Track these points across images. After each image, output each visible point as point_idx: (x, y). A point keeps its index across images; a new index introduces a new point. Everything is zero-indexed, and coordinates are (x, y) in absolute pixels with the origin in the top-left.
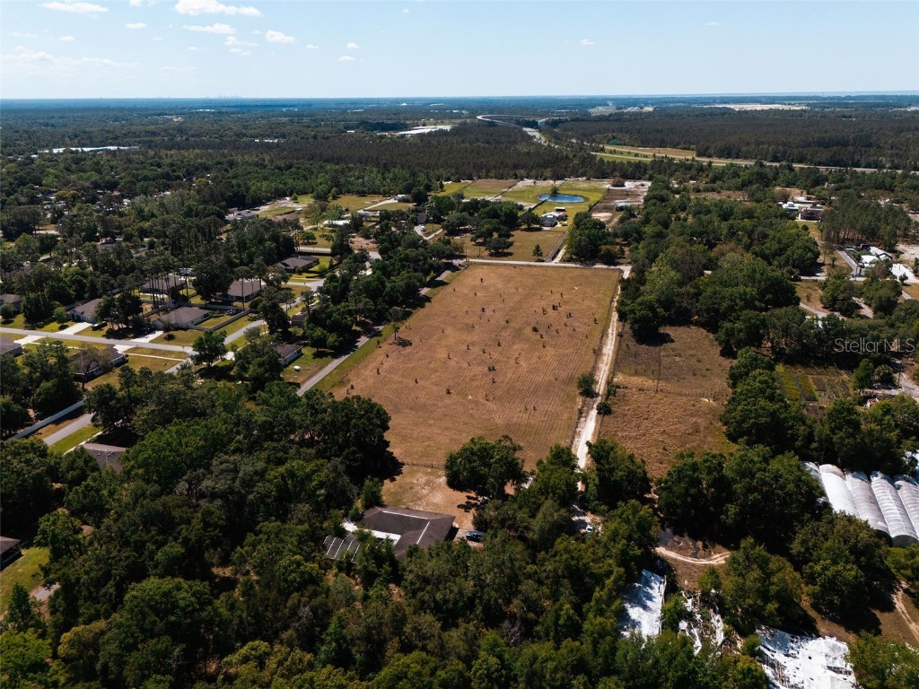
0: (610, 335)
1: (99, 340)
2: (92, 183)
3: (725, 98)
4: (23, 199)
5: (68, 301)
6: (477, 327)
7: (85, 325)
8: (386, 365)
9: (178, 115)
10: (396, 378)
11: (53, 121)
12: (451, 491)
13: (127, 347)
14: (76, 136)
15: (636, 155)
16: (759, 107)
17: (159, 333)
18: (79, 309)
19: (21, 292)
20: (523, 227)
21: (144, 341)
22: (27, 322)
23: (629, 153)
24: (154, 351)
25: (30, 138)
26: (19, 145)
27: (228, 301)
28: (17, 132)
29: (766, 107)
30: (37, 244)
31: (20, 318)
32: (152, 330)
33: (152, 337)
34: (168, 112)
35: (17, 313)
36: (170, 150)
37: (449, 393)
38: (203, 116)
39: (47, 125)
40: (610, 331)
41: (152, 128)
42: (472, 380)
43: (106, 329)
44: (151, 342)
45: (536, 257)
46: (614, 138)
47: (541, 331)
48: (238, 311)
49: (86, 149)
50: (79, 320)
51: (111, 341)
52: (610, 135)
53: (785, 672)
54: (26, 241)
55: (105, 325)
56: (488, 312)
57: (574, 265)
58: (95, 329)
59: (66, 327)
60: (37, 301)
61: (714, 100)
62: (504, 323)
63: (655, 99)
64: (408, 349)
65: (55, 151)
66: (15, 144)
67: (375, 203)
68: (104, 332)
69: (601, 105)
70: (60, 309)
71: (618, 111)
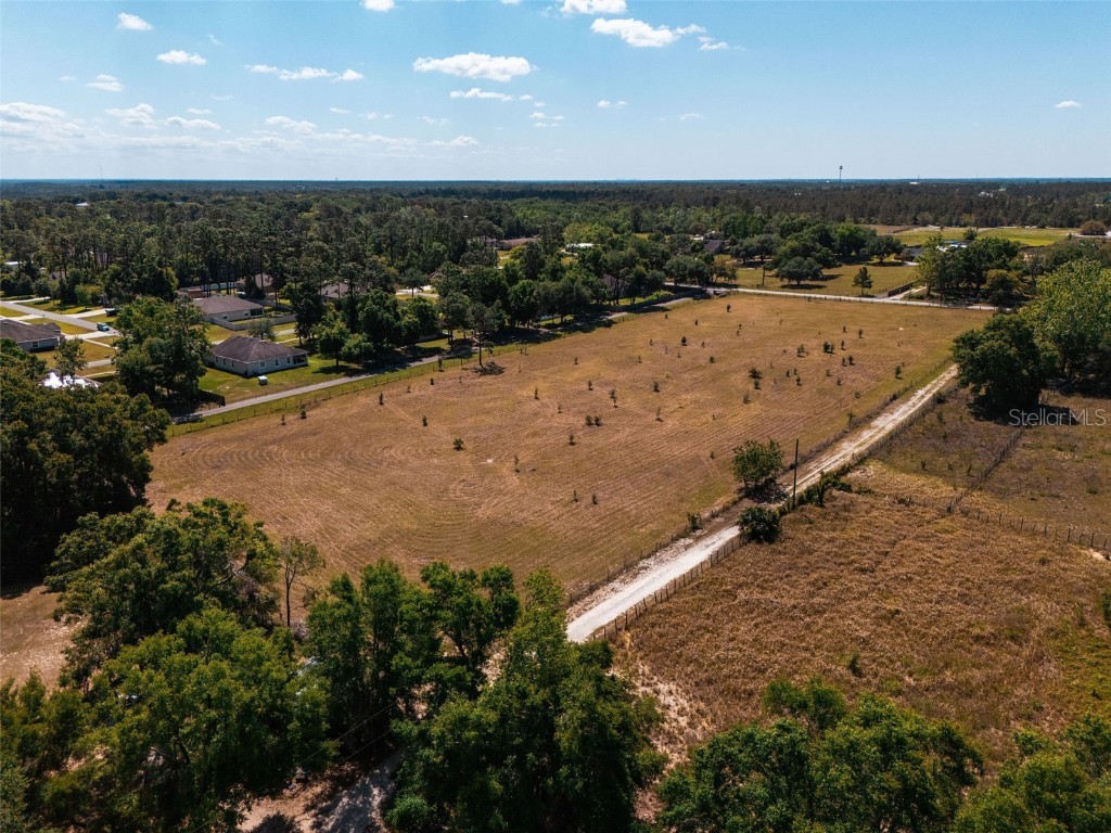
0: (914, 399)
8: (414, 394)
10: (400, 414)
20: (873, 260)
22: (59, 304)
40: (921, 392)
45: (859, 289)
56: (691, 346)
57: (927, 304)
62: (704, 361)
64: (489, 378)
68: (113, 320)
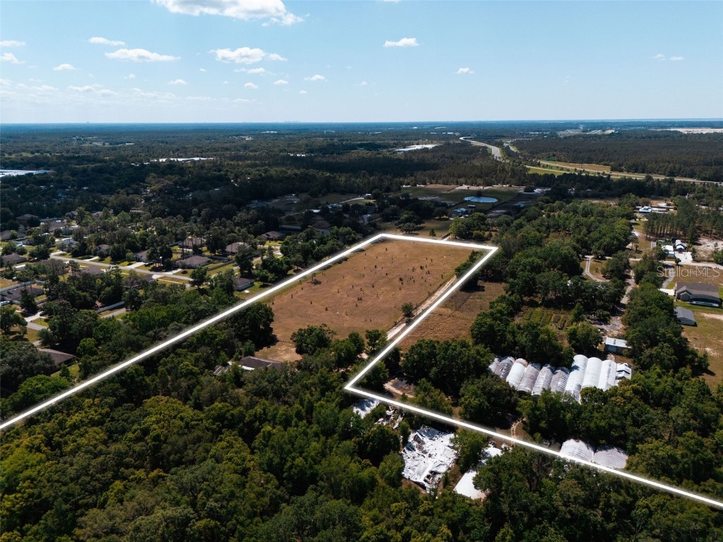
0: (446, 285)
1: (146, 271)
2: (174, 182)
3: (683, 122)
4: (131, 191)
5: (136, 250)
6: (366, 276)
7: (142, 264)
8: (299, 293)
9: (249, 136)
10: (301, 300)
11: (168, 140)
12: (296, 354)
13: (159, 276)
14: (178, 150)
15: (562, 169)
16: (705, 131)
17: (179, 270)
18: (139, 255)
19: (112, 243)
20: (437, 218)
21: (170, 274)
22: (112, 261)
23: (557, 167)
24: (173, 279)
25: (148, 152)
26: (141, 156)
27: (225, 254)
28: (142, 147)
29: (711, 131)
30: (130, 218)
31: (109, 259)
32: (176, 268)
33: (175, 272)
34: (244, 133)
35: (107, 255)
36: (232, 161)
37: (327, 309)
38: (266, 137)
39: (163, 142)
40: (448, 283)
41: (228, 145)
42: (345, 304)
43: (152, 266)
44: (174, 274)
45: (431, 237)
46: (554, 155)
47: (405, 281)
48: (229, 260)
49: (180, 160)
50: (139, 261)
51: (152, 273)
52: (551, 153)
53: (424, 446)
54: (123, 216)
55: (151, 264)
56: (379, 268)
58: (146, 266)
59: (132, 264)
60: (119, 249)
61: (674, 124)
62: (384, 275)
63: (623, 123)
64: (318, 286)
65: (161, 160)
66: (138, 156)
67: (348, 199)
68: (150, 268)
69: (571, 128)
70: (130, 254)
71: (583, 133)
